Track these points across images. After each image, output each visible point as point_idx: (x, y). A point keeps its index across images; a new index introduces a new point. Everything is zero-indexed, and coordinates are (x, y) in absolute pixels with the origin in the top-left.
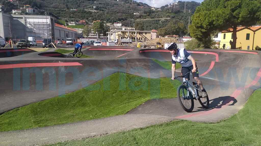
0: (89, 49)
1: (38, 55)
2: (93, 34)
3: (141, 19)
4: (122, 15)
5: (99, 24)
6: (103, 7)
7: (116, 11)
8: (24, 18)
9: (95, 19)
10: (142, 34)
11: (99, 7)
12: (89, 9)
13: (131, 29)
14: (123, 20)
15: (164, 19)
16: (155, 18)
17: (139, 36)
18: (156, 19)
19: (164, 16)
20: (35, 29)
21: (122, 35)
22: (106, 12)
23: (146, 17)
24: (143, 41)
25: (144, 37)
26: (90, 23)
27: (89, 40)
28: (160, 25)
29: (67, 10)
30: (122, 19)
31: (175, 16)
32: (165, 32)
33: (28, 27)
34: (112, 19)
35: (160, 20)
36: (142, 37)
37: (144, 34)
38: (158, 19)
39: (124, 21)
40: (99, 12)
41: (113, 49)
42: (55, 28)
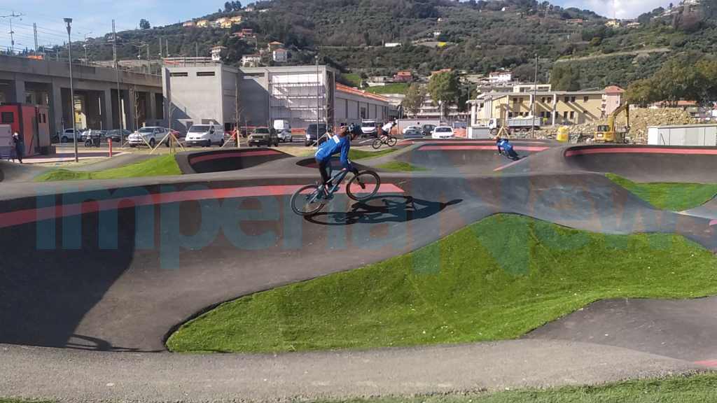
0: (420, 149)
1: (297, 164)
2: (430, 108)
3: (572, 57)
4: (512, 49)
5: (446, 79)
6: (461, 33)
7: (497, 40)
8: (266, 75)
9: (436, 66)
10: (573, 100)
11: (448, 34)
12: (423, 40)
13: (540, 88)
14: (515, 65)
15: (649, 54)
16: (618, 51)
17: (562, 107)
18: (620, 54)
19: (646, 44)
20: (290, 99)
21: (511, 106)
22: (467, 46)
23: (587, 49)
24: (576, 123)
25: (577, 111)
26: (423, 78)
27: (418, 123)
28: (634, 72)
29: (367, 48)
30: (514, 61)
31: (687, 42)
32: (651, 93)
33: (273, 97)
34: (486, 63)
35: (635, 56)
36: (572, 110)
37: (580, 102)
38: (627, 53)
39: (518, 65)
40: (449, 46)
41: (484, 148)
42: (336, 94)
